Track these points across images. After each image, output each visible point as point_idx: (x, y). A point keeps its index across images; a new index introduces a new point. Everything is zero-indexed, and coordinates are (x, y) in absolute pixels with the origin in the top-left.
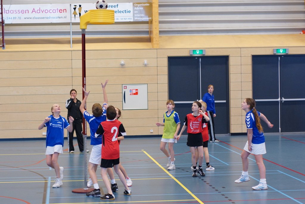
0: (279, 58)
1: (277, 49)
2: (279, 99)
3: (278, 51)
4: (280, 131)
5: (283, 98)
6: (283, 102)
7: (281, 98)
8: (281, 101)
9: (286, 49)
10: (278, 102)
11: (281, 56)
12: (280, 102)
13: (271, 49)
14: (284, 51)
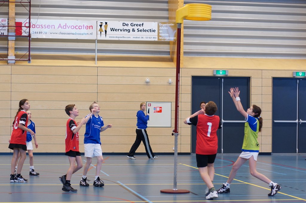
0: (298, 81)
1: (296, 72)
2: (297, 121)
3: (298, 74)
4: (297, 152)
5: (301, 120)
6: (300, 124)
7: (299, 120)
8: (299, 123)
9: (305, 72)
10: (296, 123)
11: (299, 79)
12: (297, 123)
13: (291, 72)
14: (303, 75)
